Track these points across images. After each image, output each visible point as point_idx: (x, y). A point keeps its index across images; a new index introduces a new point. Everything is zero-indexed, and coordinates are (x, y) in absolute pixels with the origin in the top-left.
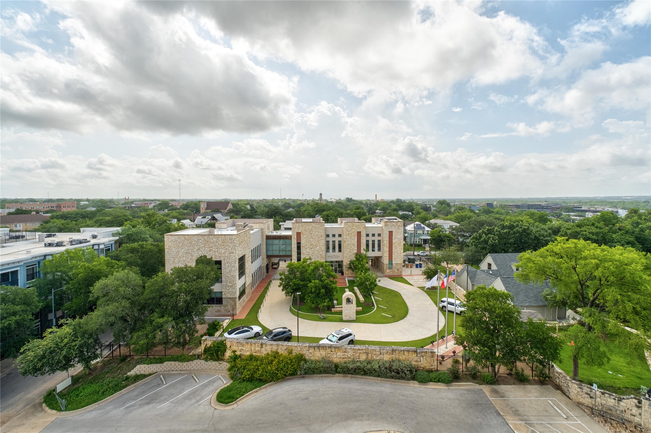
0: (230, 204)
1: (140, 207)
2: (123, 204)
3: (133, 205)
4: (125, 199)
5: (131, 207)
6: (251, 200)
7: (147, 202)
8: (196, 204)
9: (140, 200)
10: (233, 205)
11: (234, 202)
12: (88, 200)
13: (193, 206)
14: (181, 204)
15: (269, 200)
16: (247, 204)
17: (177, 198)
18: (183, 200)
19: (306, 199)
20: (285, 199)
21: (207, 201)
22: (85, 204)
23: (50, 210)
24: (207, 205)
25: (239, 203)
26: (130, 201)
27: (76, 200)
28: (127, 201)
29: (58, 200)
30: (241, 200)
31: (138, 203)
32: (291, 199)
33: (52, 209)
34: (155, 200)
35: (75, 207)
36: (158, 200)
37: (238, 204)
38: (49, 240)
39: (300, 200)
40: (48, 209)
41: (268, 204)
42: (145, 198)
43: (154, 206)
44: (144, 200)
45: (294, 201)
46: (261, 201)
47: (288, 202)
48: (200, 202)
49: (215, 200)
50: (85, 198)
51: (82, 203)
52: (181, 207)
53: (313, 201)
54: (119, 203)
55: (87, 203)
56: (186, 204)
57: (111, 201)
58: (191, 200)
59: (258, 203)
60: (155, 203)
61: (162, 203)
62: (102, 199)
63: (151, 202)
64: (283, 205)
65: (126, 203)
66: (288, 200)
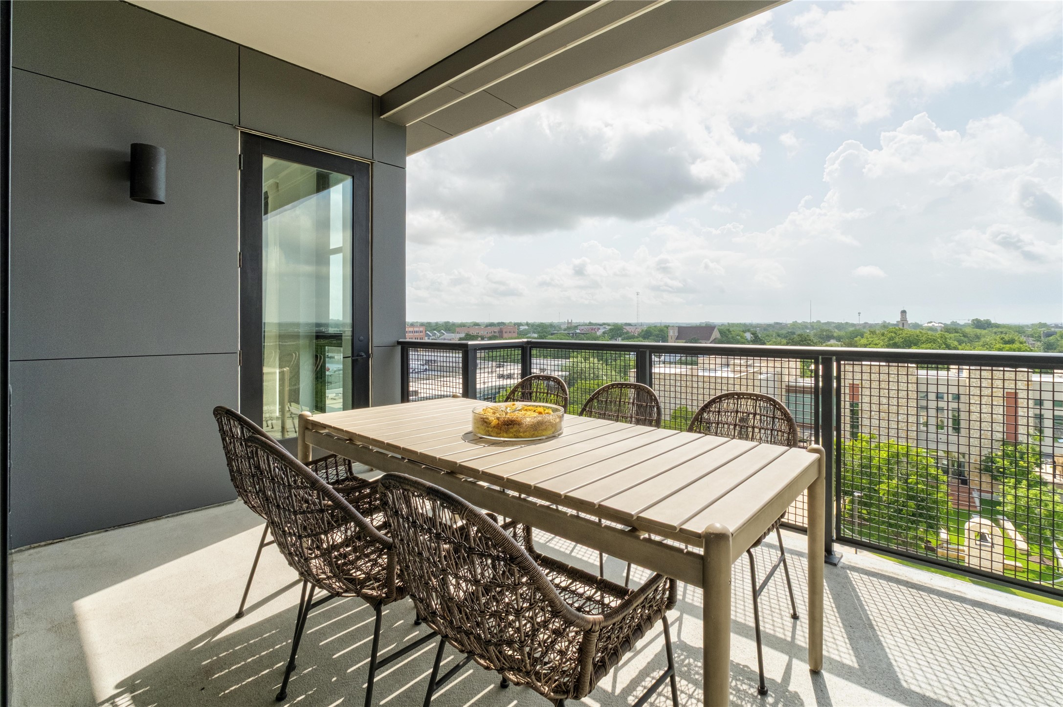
0: (716, 330)
1: (587, 334)
2: (565, 330)
3: (578, 331)
4: (568, 323)
5: (576, 333)
6: (751, 325)
7: (595, 327)
8: (661, 331)
9: (585, 325)
10: (721, 332)
11: (722, 328)
12: (527, 324)
13: (657, 333)
14: (639, 330)
15: (786, 325)
16: (744, 332)
17: (633, 321)
18: (642, 325)
19: (866, 323)
20: (819, 322)
21: (677, 325)
22: (525, 330)
23: (492, 336)
24: (679, 332)
25: (731, 329)
26: (573, 325)
27: (515, 324)
28: (569, 325)
29: (499, 324)
30: (733, 325)
31: (583, 327)
32: (833, 323)
33: (495, 334)
34: (604, 324)
35: (516, 333)
36: (609, 325)
37: (729, 331)
38: (500, 371)
39: (853, 325)
40: (491, 335)
41: (784, 332)
42: (593, 321)
43: (604, 333)
44: (590, 324)
45: (839, 326)
46: (769, 325)
47: (825, 328)
48: (667, 327)
49: (689, 324)
50: (524, 321)
51: (522, 328)
52: (639, 335)
53: (885, 326)
54: (560, 328)
55: (526, 327)
56: (646, 330)
57: (551, 325)
58: (654, 324)
59: (765, 329)
60: (605, 328)
61: (614, 329)
62: (542, 323)
63: (599, 327)
64: (815, 335)
65: (569, 328)
66: (826, 323)
